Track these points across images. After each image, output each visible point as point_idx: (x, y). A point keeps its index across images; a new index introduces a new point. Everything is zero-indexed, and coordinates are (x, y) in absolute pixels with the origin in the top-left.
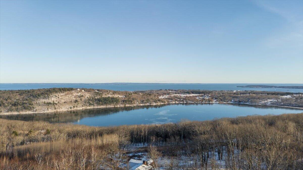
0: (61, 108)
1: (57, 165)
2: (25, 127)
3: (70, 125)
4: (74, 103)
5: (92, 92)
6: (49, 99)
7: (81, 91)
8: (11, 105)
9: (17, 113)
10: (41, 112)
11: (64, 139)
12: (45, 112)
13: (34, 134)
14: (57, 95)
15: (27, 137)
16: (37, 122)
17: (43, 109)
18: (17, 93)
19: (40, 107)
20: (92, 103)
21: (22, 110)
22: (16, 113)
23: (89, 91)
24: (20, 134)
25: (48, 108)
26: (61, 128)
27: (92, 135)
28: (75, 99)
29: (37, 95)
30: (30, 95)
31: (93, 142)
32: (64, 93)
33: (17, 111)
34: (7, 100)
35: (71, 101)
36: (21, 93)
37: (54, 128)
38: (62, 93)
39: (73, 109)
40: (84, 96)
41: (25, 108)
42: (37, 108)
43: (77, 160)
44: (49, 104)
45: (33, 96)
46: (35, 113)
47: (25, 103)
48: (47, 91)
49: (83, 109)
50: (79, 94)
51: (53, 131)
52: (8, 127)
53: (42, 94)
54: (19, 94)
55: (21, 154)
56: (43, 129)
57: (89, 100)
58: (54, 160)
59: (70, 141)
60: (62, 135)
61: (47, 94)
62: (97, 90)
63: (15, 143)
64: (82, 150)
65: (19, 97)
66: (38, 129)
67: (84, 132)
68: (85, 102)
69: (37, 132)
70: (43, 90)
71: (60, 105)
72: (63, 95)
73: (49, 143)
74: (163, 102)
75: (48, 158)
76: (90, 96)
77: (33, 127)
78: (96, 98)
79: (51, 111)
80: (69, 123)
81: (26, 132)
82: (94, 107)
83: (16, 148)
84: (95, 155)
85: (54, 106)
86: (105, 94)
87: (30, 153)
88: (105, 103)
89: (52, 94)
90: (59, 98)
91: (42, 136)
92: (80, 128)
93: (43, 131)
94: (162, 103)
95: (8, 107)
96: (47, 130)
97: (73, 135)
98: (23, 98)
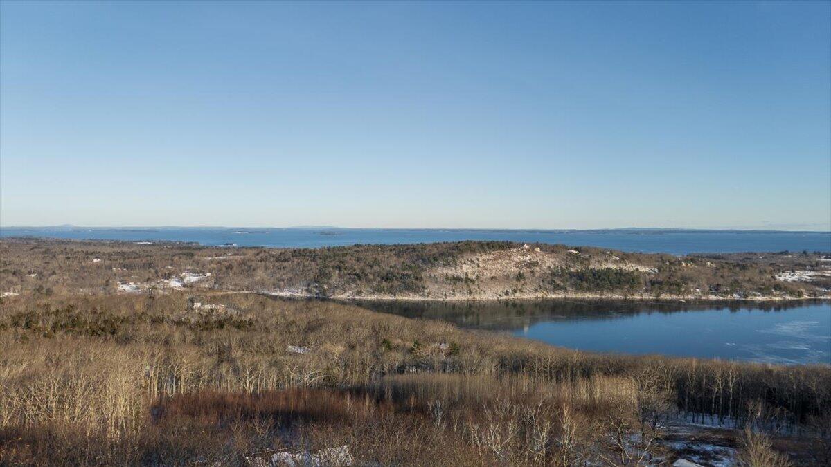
0: (482, 292)
1: (476, 435)
2: (407, 333)
3: (505, 338)
4: (516, 282)
5: (562, 255)
6: (455, 268)
7: (531, 250)
8: (379, 279)
9: (391, 298)
10: (440, 299)
11: (491, 371)
12: (448, 298)
13: (426, 351)
14: (474, 259)
15: (411, 357)
16: (431, 322)
17: (444, 293)
18: (391, 250)
19: (437, 286)
20: (562, 284)
21: (401, 291)
22: (388, 297)
23: (553, 251)
24: (397, 348)
25: (454, 291)
26: (484, 343)
27: (561, 371)
28: (517, 270)
29: (431, 258)
30: (418, 255)
31: (566, 391)
32: (490, 253)
33: (392, 293)
34: (371, 267)
35: (508, 277)
36: (400, 252)
37: (469, 341)
38: (486, 253)
39: (511, 297)
40: (540, 263)
41: (408, 288)
42: (432, 288)
43: (525, 433)
44: (456, 279)
45: (423, 260)
46: (426, 299)
47: (406, 275)
48: (453, 249)
49: (537, 298)
50: (527, 258)
51: (465, 348)
52: (373, 327)
53: (442, 254)
54: (395, 255)
55: (399, 395)
56: (443, 341)
57: (553, 274)
58: (470, 424)
59: (506, 379)
60: (487, 361)
61: (453, 257)
62: (576, 249)
63: (386, 367)
64: (537, 408)
65: (395, 261)
66: (432, 339)
67: (541, 360)
68: (543, 281)
69: (431, 347)
70: (444, 246)
71: (481, 284)
72: (488, 260)
73: (456, 378)
74: (792, 293)
75: (456, 414)
76: (555, 265)
77: (423, 333)
78: (572, 270)
79: (460, 297)
80: (501, 333)
81: (410, 344)
82: (567, 296)
83: (388, 378)
84: (571, 428)
85: (468, 286)
86: (599, 262)
87: (417, 397)
88: (598, 284)
89: (463, 257)
90: (478, 266)
91: (443, 357)
92: (530, 349)
93: (443, 346)
94: (788, 298)
95: (375, 283)
96: (453, 344)
97: (514, 365)
98: (403, 263)
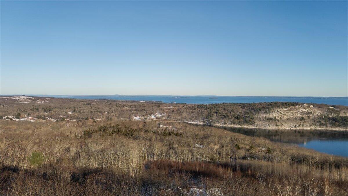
0: (283, 125)
1: (280, 190)
2: (246, 142)
3: (294, 147)
4: (300, 121)
5: (325, 109)
6: (270, 114)
7: (308, 106)
8: (234, 118)
9: (239, 127)
10: (262, 128)
11: (287, 162)
12: (266, 128)
13: (255, 151)
14: (279, 110)
15: (249, 153)
16: (258, 138)
17: (264, 125)
18: (239, 106)
19: (261, 122)
20: (325, 123)
21: (244, 124)
22: (238, 126)
23: (320, 107)
24: (242, 148)
25: (269, 124)
26: (284, 149)
27: (323, 164)
28: (301, 116)
29: (258, 109)
30: (252, 108)
31: (326, 174)
32: (287, 108)
33: (239, 124)
34: (230, 112)
35: (296, 119)
36: (243, 106)
37: (276, 147)
38: (285, 108)
39: (298, 128)
40: (313, 113)
41: (247, 122)
42: (258, 122)
43: (304, 192)
44: (270, 119)
45: (254, 110)
46: (255, 128)
47: (246, 117)
48: (269, 105)
49: (311, 129)
50: (306, 110)
51: (274, 150)
52: (231, 139)
53: (263, 108)
54: (241, 107)
55: (243, 169)
56: (264, 147)
57: (320, 118)
58: (277, 185)
59: (295, 166)
60: (285, 157)
61: (268, 109)
62: (332, 106)
63: (237, 156)
64: (311, 181)
65: (241, 110)
66: (259, 145)
67: (313, 158)
68: (314, 121)
69: (258, 149)
70: (264, 104)
71: (282, 122)
72: (286, 111)
73: (270, 163)
75: (270, 180)
76: (321, 114)
77: (254, 142)
78: (330, 116)
79: (272, 127)
80: (293, 145)
81: (248, 147)
82: (327, 129)
83: (238, 161)
84: (329, 192)
85: (276, 122)
86: (345, 112)
87: (251, 170)
88: (344, 124)
89: (273, 109)
90: (281, 113)
91: (263, 154)
92: (307, 153)
93: (263, 149)
95: (232, 120)
96: (269, 149)
97: (299, 160)
98: (245, 111)
